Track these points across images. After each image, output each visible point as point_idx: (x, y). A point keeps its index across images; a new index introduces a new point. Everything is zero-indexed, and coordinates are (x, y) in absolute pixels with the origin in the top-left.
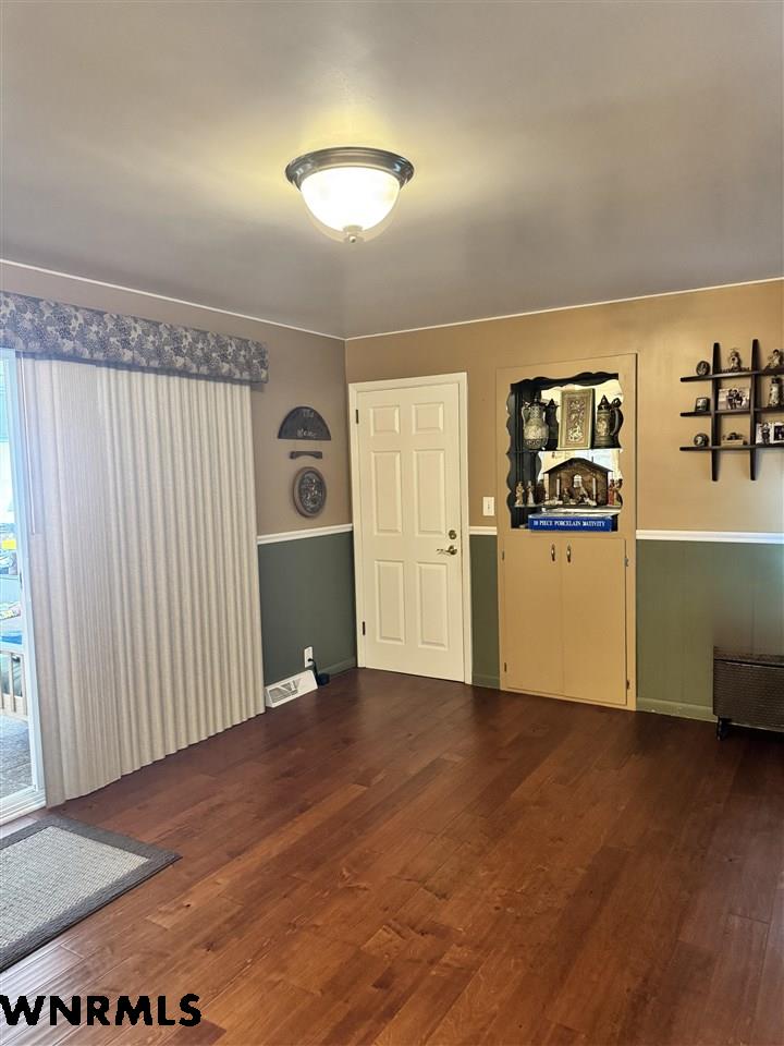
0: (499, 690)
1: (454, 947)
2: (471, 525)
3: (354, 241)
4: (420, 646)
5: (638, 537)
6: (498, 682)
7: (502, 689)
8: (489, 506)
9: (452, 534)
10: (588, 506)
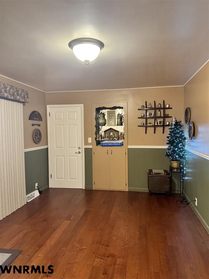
0: (92, 190)
1: (118, 259)
2: (85, 145)
3: (87, 64)
4: (69, 180)
5: (128, 147)
6: (92, 187)
7: (93, 189)
8: (90, 140)
9: (79, 148)
10: (115, 140)
